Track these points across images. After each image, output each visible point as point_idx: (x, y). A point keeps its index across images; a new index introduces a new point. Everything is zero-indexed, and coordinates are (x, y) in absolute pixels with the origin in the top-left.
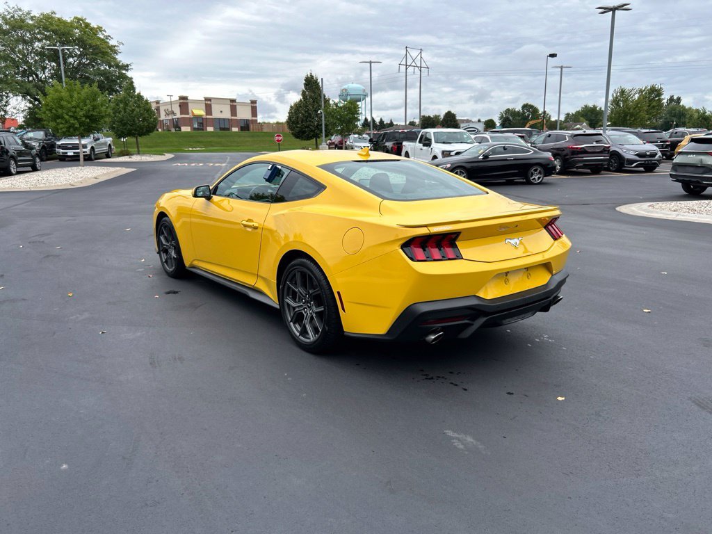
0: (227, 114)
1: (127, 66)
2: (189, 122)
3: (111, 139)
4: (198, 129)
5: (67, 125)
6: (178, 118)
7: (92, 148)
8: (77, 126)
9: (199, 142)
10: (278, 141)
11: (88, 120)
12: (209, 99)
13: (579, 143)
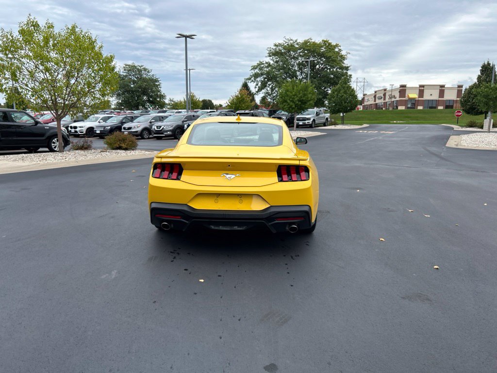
0: (435, 96)
1: (348, 67)
2: (404, 103)
3: (329, 114)
4: (411, 108)
5: (288, 106)
6: (397, 101)
7: (314, 120)
8: (294, 106)
9: (406, 117)
10: (457, 116)
11: (300, 103)
12: (423, 86)
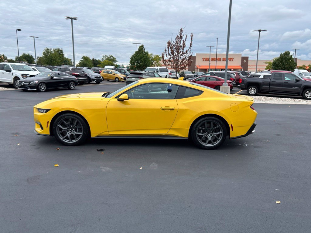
13: (76, 72)
